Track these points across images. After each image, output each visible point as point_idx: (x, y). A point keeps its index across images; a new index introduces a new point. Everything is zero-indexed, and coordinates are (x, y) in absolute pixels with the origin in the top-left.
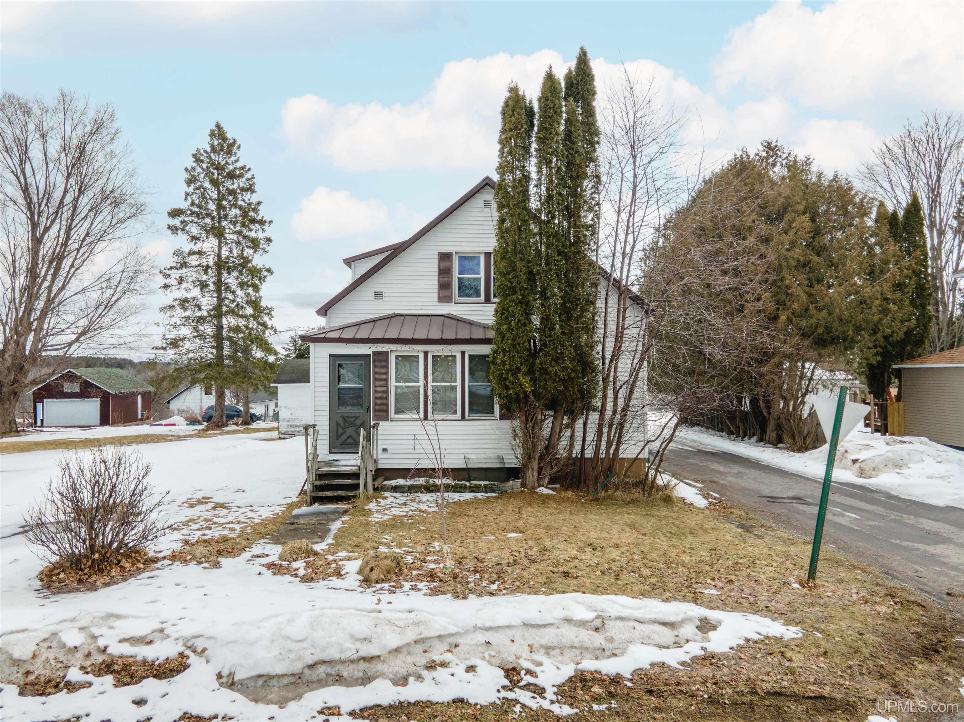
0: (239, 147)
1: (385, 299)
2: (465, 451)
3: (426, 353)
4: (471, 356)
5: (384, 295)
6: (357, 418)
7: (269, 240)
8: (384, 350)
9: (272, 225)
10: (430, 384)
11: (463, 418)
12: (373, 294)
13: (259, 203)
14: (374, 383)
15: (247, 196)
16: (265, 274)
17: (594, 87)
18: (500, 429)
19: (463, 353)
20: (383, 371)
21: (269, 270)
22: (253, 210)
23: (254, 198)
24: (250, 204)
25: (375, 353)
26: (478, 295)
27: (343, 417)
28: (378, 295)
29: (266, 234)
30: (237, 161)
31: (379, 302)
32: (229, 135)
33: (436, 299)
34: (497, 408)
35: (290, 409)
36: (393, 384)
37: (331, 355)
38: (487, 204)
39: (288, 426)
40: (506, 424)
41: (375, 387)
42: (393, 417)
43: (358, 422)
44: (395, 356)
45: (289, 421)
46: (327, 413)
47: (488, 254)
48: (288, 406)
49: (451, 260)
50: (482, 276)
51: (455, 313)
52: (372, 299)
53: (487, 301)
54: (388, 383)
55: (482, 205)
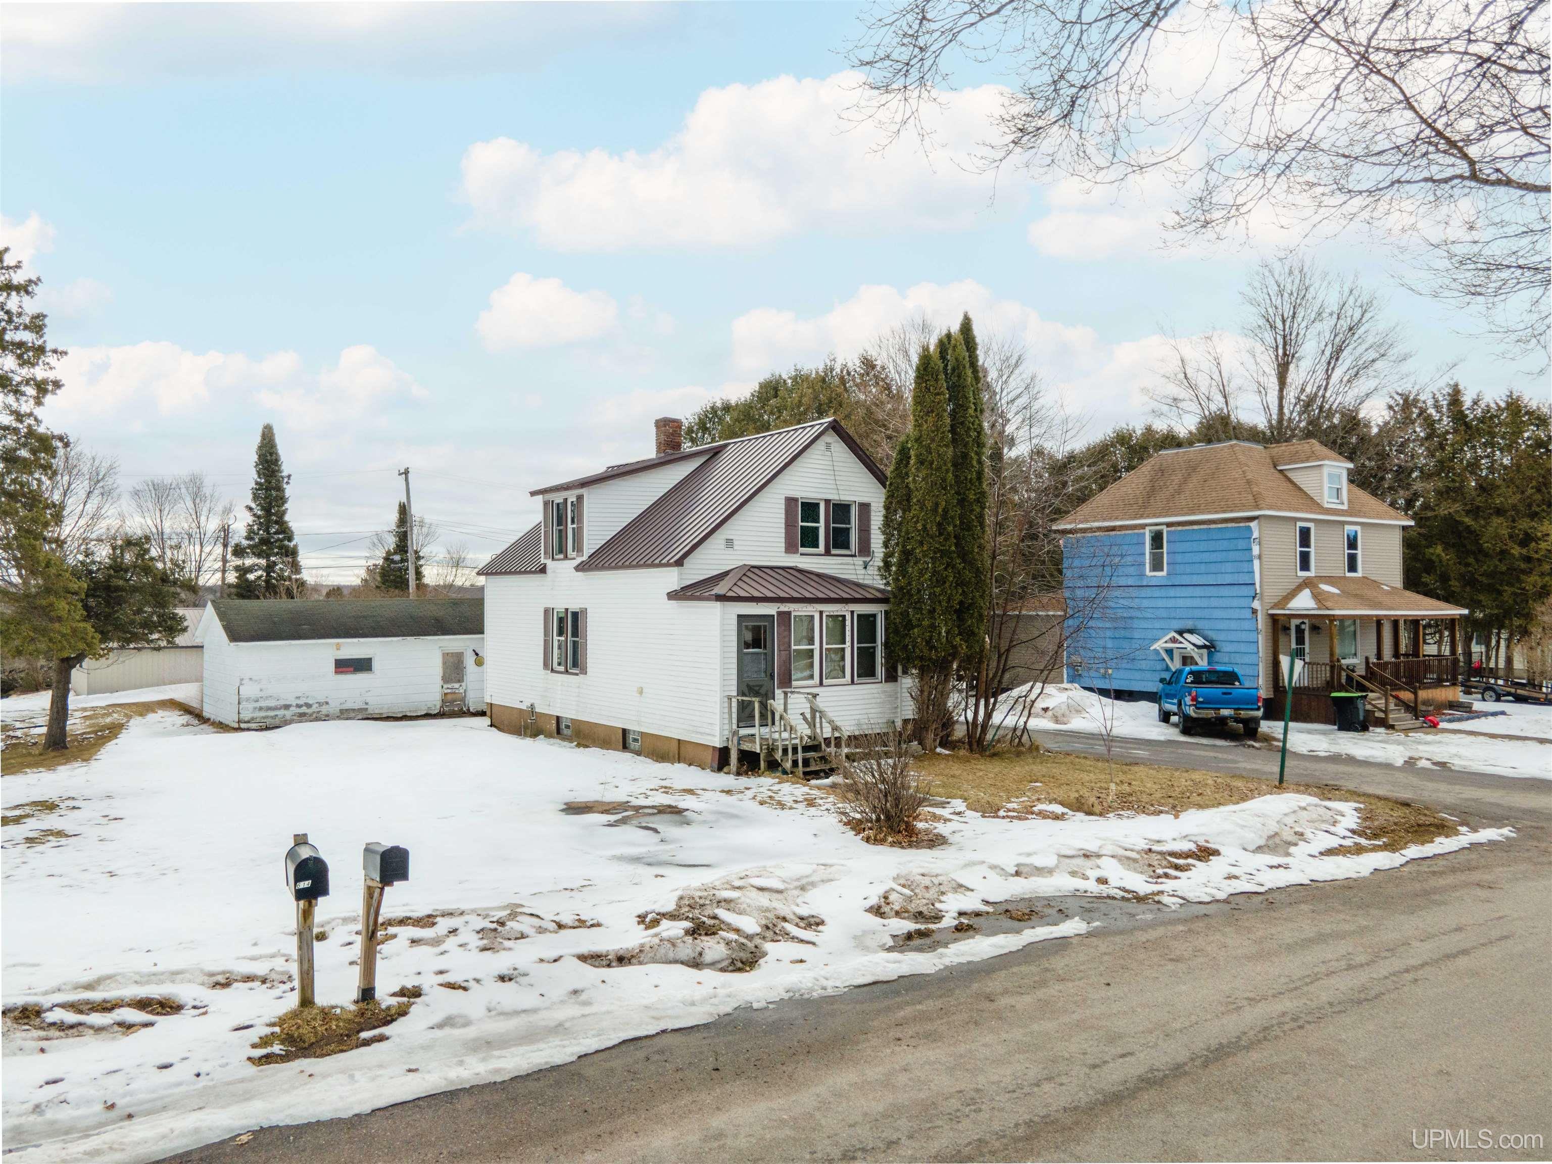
1: (735, 548)
4: (859, 616)
5: (735, 543)
6: (761, 686)
8: (786, 609)
10: (825, 646)
11: (853, 682)
12: (724, 542)
14: (779, 647)
18: (883, 692)
19: (852, 612)
20: (786, 634)
25: (780, 614)
26: (817, 546)
27: (748, 686)
28: (729, 543)
31: (730, 551)
33: (784, 550)
34: (880, 670)
35: (259, 681)
36: (793, 647)
37: (739, 616)
38: (828, 445)
39: (255, 708)
40: (889, 686)
41: (779, 651)
42: (794, 683)
43: (763, 691)
44: (795, 617)
45: (257, 701)
46: (735, 682)
47: (827, 502)
48: (254, 678)
49: (797, 506)
50: (822, 525)
51: (801, 566)
52: (723, 547)
53: (827, 553)
54: (790, 646)
55: (823, 448)
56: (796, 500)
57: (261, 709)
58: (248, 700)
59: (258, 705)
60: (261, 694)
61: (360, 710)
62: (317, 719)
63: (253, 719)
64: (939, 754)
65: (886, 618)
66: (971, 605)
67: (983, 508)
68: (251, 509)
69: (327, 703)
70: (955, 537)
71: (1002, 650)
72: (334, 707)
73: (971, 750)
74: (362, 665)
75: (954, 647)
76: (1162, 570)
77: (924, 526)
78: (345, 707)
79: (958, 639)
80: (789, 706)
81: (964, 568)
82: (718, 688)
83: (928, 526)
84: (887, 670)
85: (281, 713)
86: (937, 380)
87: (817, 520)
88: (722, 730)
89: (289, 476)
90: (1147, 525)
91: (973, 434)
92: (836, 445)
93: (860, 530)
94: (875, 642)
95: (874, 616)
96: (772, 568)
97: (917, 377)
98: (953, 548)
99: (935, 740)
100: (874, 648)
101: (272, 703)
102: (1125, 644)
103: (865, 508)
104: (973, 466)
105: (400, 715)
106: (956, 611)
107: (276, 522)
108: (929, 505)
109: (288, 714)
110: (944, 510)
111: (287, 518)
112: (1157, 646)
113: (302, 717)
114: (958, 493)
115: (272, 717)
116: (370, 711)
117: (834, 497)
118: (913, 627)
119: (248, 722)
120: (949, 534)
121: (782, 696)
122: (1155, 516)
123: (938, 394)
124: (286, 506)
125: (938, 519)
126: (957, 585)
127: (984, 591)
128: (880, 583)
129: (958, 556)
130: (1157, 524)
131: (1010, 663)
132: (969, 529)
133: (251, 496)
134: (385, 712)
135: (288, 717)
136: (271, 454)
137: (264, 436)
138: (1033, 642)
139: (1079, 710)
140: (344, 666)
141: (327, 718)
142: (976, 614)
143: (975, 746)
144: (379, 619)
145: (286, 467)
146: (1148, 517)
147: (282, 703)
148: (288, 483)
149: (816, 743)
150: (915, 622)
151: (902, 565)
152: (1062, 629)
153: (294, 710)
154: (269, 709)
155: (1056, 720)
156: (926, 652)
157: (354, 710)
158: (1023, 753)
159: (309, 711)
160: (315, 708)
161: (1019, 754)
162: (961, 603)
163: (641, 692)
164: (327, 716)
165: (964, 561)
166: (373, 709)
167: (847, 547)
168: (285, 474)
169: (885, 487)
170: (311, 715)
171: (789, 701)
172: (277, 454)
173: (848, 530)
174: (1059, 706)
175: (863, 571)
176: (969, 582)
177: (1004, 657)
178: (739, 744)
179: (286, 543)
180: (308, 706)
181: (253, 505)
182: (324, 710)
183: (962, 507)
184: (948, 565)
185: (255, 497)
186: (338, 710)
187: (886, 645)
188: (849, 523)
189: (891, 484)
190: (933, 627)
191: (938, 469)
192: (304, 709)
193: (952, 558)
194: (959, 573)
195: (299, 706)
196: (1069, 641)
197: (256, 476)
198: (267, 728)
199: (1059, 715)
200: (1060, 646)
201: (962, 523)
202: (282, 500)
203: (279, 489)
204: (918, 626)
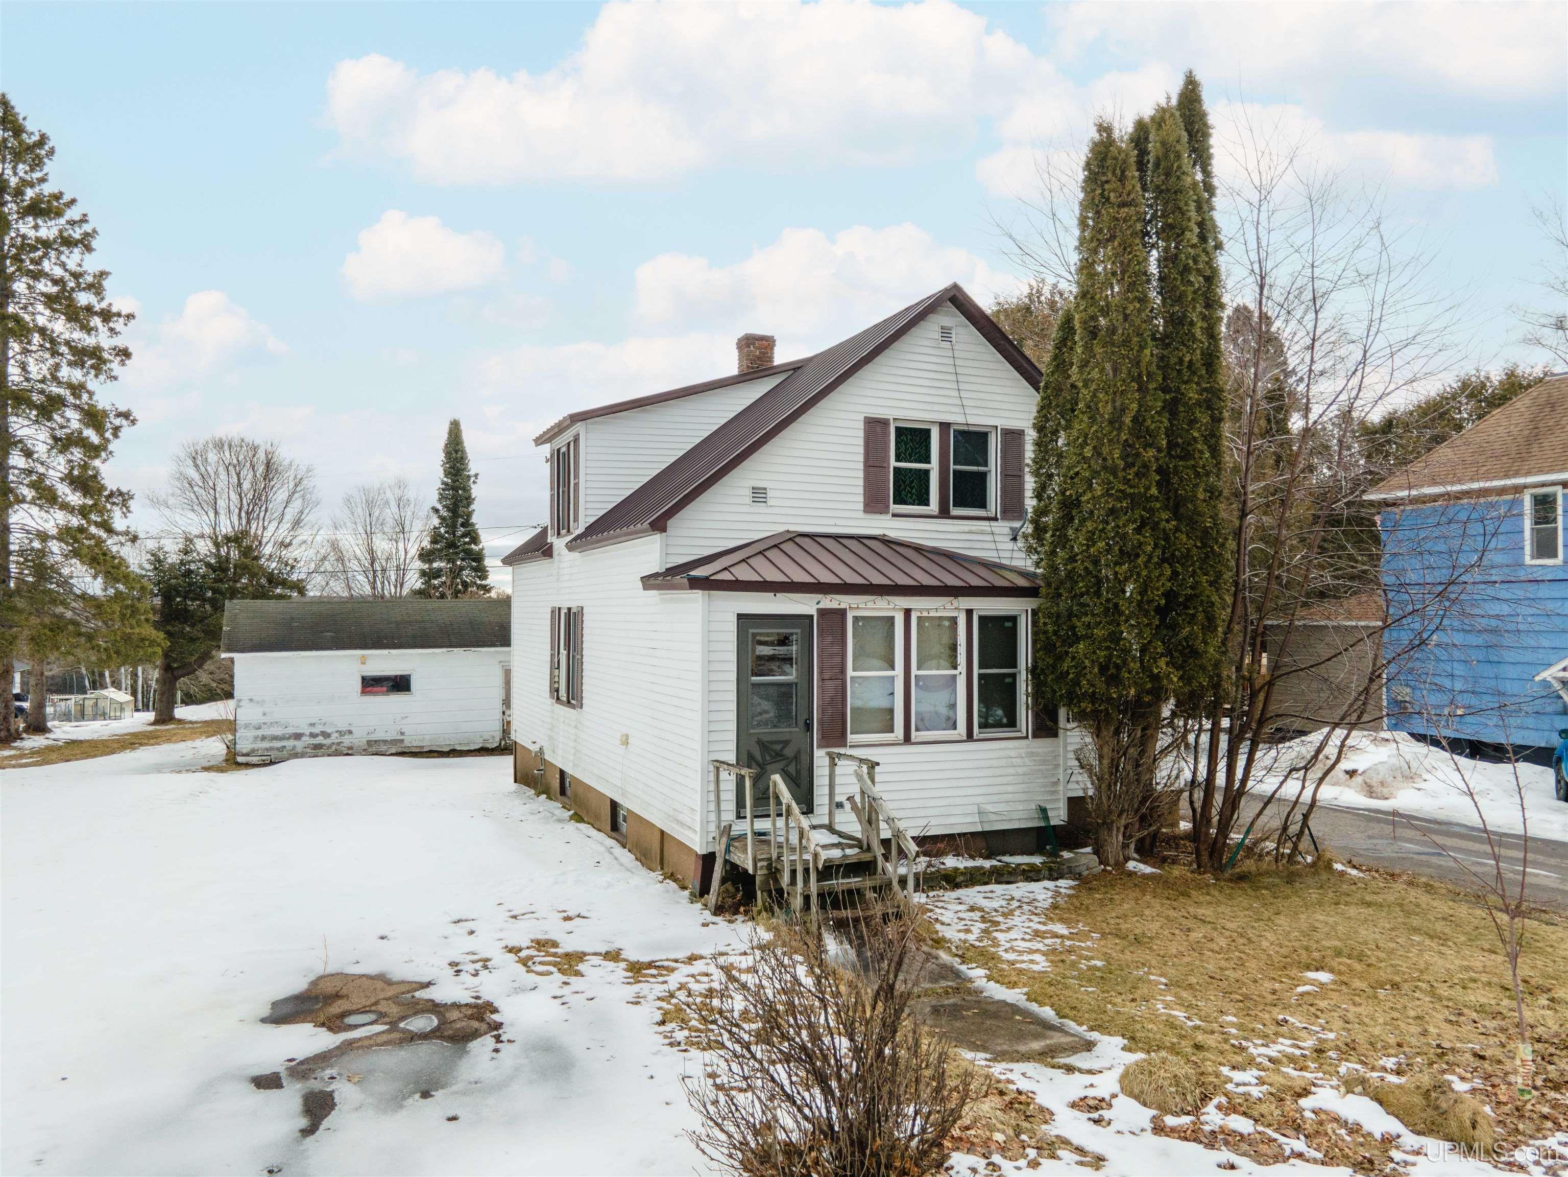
0: (52, 152)
1: (771, 502)
2: (980, 799)
3: (908, 613)
4: (982, 619)
5: (770, 494)
6: (786, 743)
7: (125, 354)
8: (837, 605)
9: (132, 322)
10: (914, 671)
11: (970, 737)
12: (748, 492)
13: (103, 274)
14: (821, 672)
15: (73, 258)
16: (118, 422)
17: (1209, 147)
18: (1031, 754)
19: (969, 613)
20: (836, 649)
21: (126, 415)
22: (90, 287)
23: (91, 264)
24: (76, 276)
25: (823, 613)
26: (926, 503)
27: (760, 743)
28: (759, 495)
29: (119, 342)
30: (42, 180)
31: (760, 508)
32: (30, 126)
33: (861, 506)
34: (1025, 717)
35: (261, 703)
36: (850, 673)
37: (740, 616)
38: (946, 333)
39: (256, 738)
40: (1043, 745)
41: (822, 680)
42: (851, 738)
43: (789, 752)
44: (856, 619)
45: (259, 728)
46: (733, 736)
47: (944, 427)
48: (256, 698)
49: (887, 434)
50: (934, 466)
51: (893, 534)
52: (748, 500)
53: (944, 513)
54: (843, 670)
55: (937, 335)
56: (884, 423)
57: (263, 738)
58: (247, 726)
59: (260, 733)
60: (264, 719)
61: (394, 742)
62: (337, 753)
63: (253, 751)
64: (1131, 874)
65: (1035, 623)
66: (1189, 598)
67: (1217, 420)
68: (436, 511)
69: (350, 732)
70: (1159, 471)
71: (1258, 683)
72: (359, 738)
73: (1200, 868)
74: (400, 684)
75: (1155, 678)
76: (1554, 555)
77: (1097, 451)
78: (373, 737)
79: (1162, 662)
80: (838, 780)
81: (1177, 529)
82: (697, 746)
83: (1105, 450)
84: (1036, 716)
85: (289, 744)
86: (1122, 179)
87: (927, 460)
88: (705, 822)
89: (476, 476)
90: (1525, 487)
91: (1197, 280)
92: (961, 330)
93: (1005, 476)
94: (1014, 665)
95: (1013, 619)
96: (836, 537)
97: (1087, 180)
98: (1154, 491)
99: (1125, 846)
100: (1014, 676)
101: (278, 731)
102: (1488, 670)
103: (1012, 437)
104: (1194, 339)
105: (446, 749)
106: (1158, 610)
107: (463, 525)
108: (1107, 410)
109: (299, 745)
110: (1135, 419)
111: (474, 519)
112: (1546, 675)
113: (317, 750)
114: (1165, 390)
115: (278, 749)
116: (407, 743)
117: (955, 417)
118: (1078, 639)
119: (247, 755)
120: (1145, 466)
121: (826, 761)
122: (1541, 471)
123: (1123, 205)
124: (472, 507)
125: (1124, 437)
126: (1163, 560)
127: (1219, 575)
128: (1026, 563)
129: (1166, 508)
130: (1543, 485)
131: (1273, 708)
132: (1186, 456)
133: (437, 497)
134: (427, 745)
135: (299, 750)
136: (456, 452)
137: (451, 433)
138: (1322, 669)
139: (1409, 775)
140: (371, 684)
141: (349, 752)
142: (1200, 616)
143: (1205, 858)
144: (428, 625)
145: (474, 466)
146: (1528, 473)
147: (290, 730)
148: (474, 482)
149: (867, 857)
150: (1081, 631)
151: (1060, 528)
152: (1379, 646)
153: (306, 740)
154: (275, 738)
155: (1371, 792)
156: (1101, 686)
157: (385, 742)
158: (1299, 875)
159: (327, 742)
160: (334, 738)
161: (1291, 878)
162: (1169, 595)
163: (625, 741)
164: (350, 748)
165: (1177, 516)
166: (411, 741)
167: (983, 505)
168: (472, 473)
169: (1037, 389)
170: (330, 747)
171: (838, 770)
172: (463, 451)
173: (983, 477)
174: (1374, 768)
175: (1010, 545)
176: (1187, 556)
177: (1262, 696)
178: (728, 851)
179: (473, 546)
180: (326, 735)
181: (439, 507)
182: (347, 741)
183: (1173, 414)
184: (1143, 524)
185: (442, 498)
186: (364, 741)
187: (1034, 671)
188: (986, 464)
189: (1046, 387)
190: (1115, 638)
191: (1126, 342)
192: (320, 740)
193: (1151, 511)
194: (1167, 539)
195: (313, 735)
196: (1393, 668)
197: (442, 476)
198: (272, 763)
199: (1374, 783)
200: (1374, 677)
201: (1171, 445)
202: (469, 500)
203: (466, 489)
204: (1086, 637)
